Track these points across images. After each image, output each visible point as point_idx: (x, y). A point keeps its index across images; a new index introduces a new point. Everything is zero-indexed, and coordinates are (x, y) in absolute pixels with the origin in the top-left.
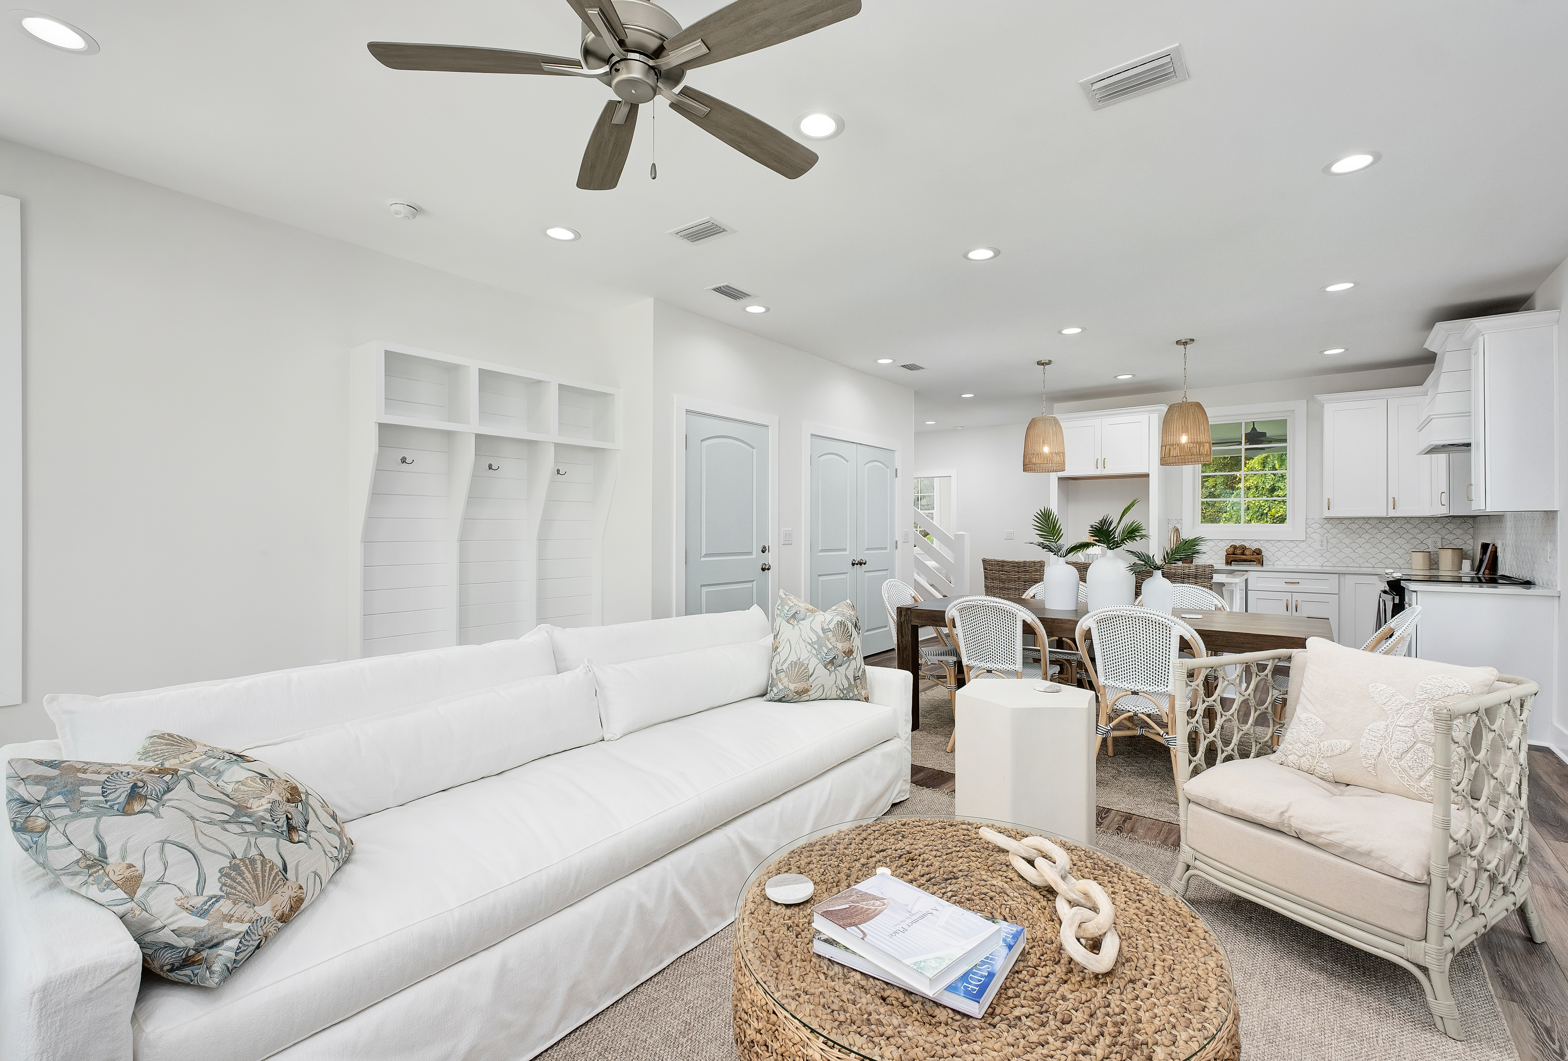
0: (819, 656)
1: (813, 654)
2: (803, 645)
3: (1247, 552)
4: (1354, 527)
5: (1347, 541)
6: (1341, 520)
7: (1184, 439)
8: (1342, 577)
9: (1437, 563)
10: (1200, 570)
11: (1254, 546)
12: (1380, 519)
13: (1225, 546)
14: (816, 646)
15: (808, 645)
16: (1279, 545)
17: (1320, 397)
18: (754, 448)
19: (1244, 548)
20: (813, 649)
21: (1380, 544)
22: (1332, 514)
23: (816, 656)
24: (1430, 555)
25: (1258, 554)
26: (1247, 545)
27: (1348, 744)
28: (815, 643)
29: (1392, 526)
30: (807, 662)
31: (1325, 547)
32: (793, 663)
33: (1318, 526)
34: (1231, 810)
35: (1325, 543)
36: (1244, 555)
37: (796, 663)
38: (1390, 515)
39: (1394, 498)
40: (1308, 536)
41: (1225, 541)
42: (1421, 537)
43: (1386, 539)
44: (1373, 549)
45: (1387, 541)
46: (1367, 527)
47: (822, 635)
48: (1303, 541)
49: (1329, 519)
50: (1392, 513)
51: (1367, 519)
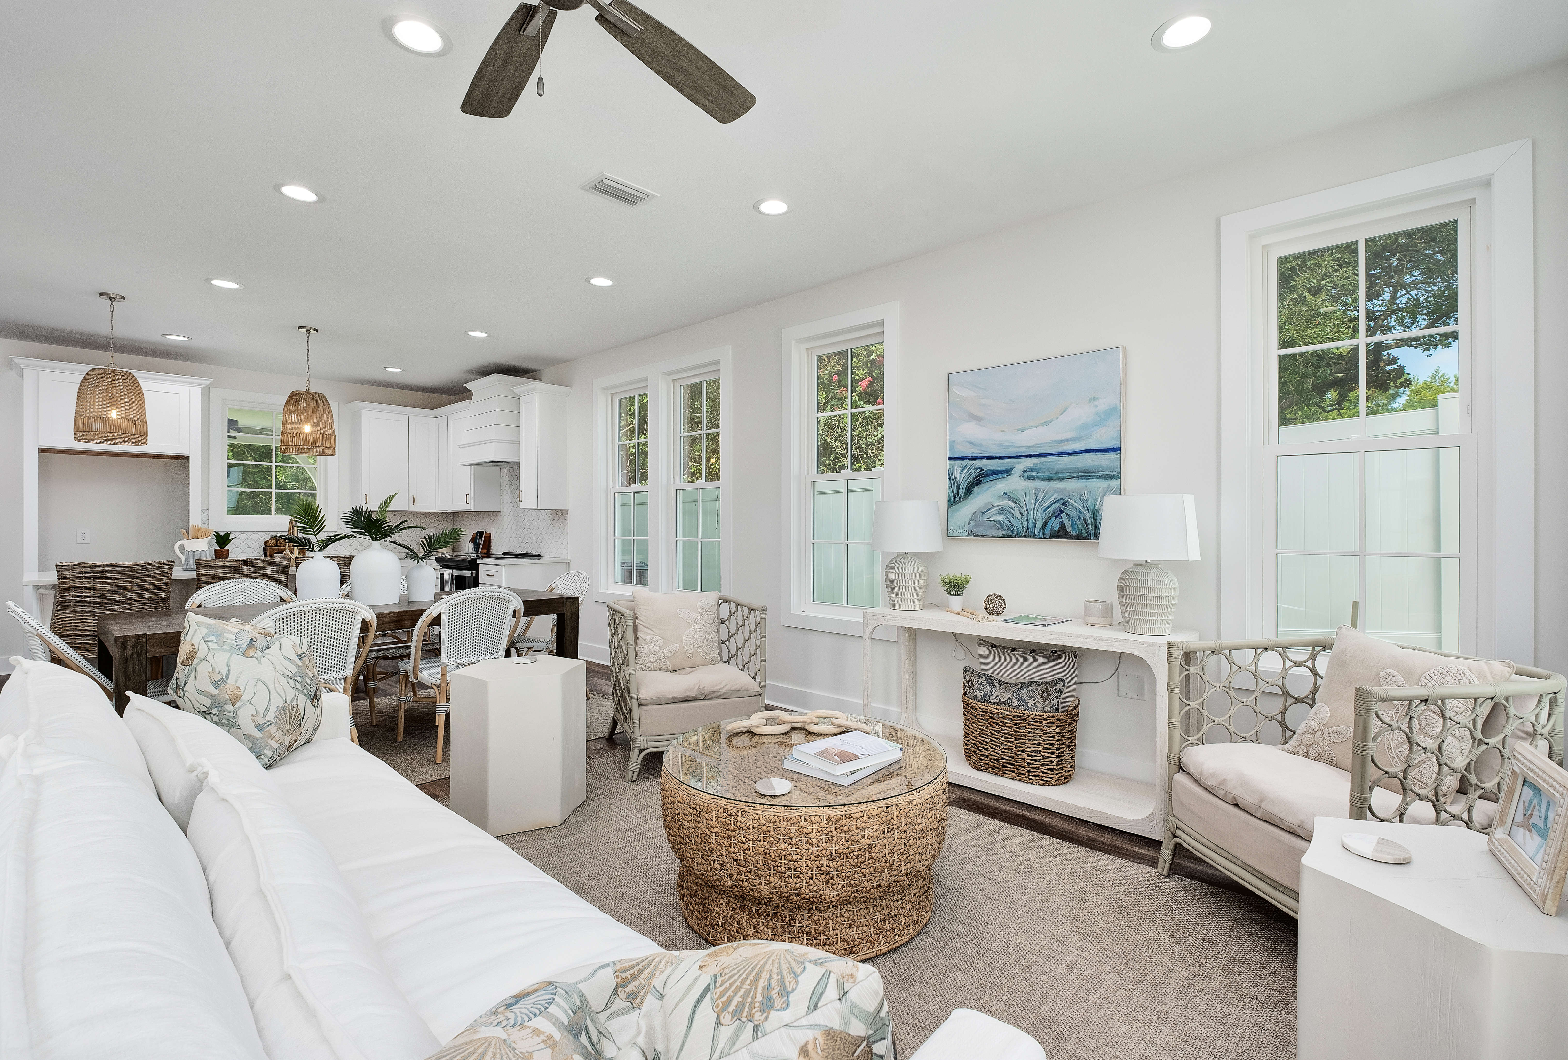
0: (305, 690)
1: (299, 690)
2: (283, 681)
7: (307, 429)
12: (404, 513)
14: (299, 679)
15: (290, 680)
17: (359, 404)
20: (297, 684)
23: (302, 692)
27: (677, 646)
28: (295, 675)
30: (295, 702)
32: (280, 708)
34: (673, 698)
37: (284, 708)
38: (411, 510)
39: (413, 496)
47: (300, 663)
50: (412, 508)
51: (395, 513)
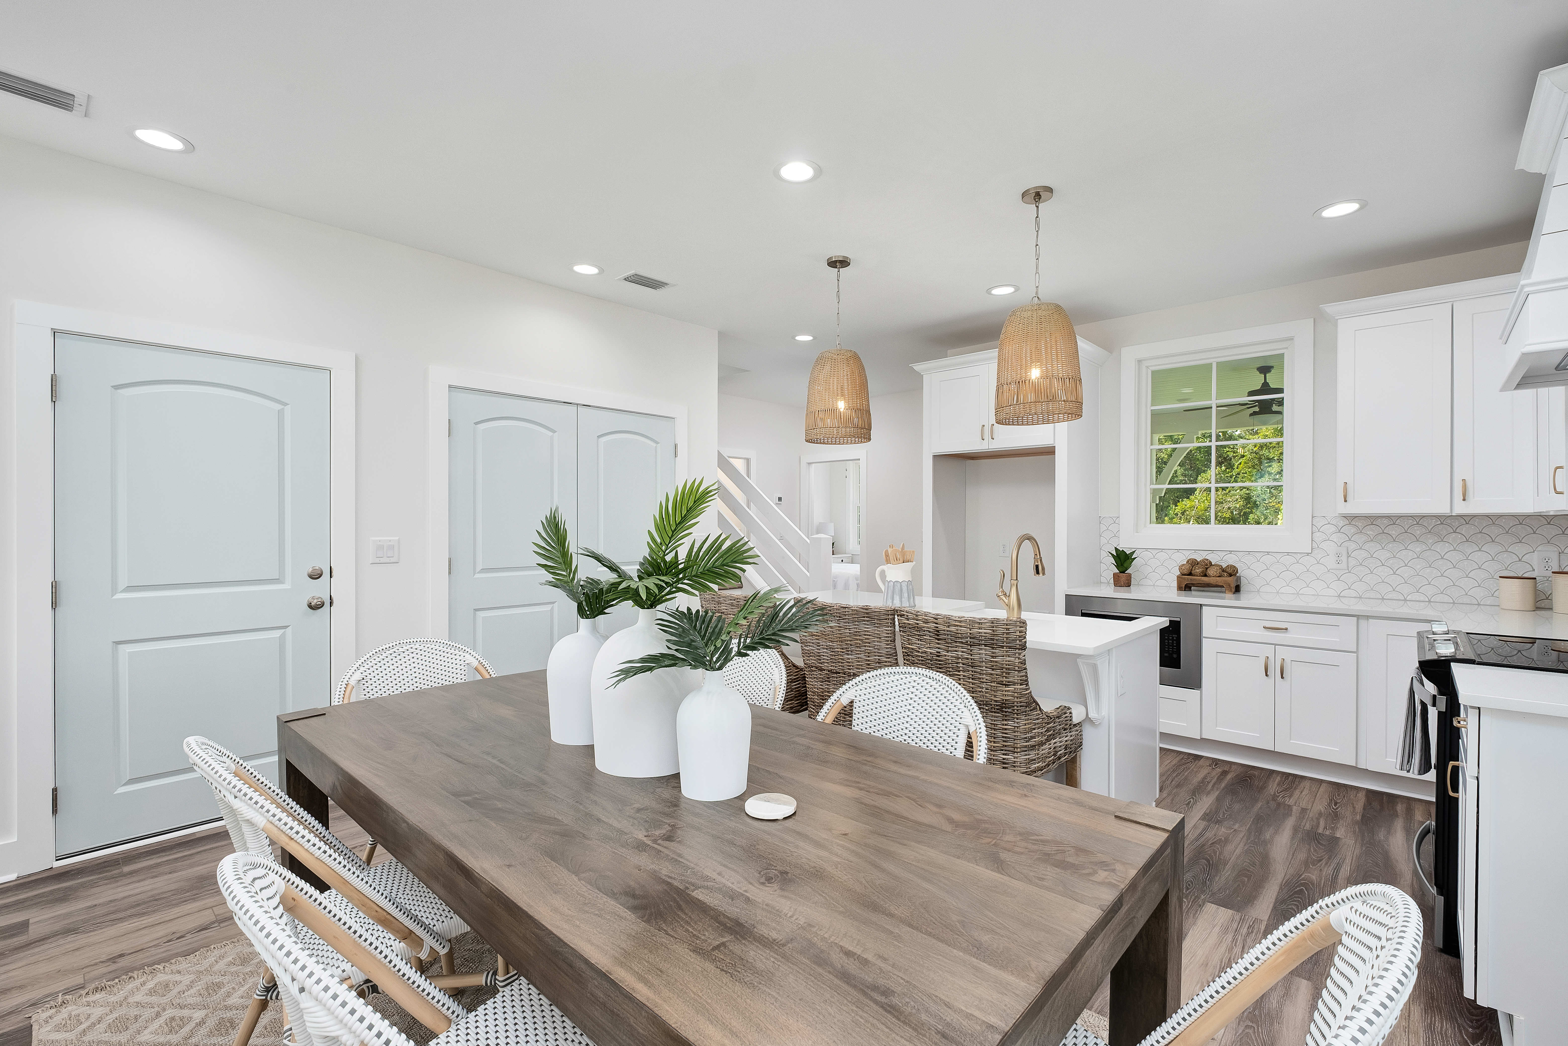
3: (1211, 572)
4: (1394, 531)
5: (1383, 555)
6: (1372, 519)
8: (1363, 623)
9: (1549, 598)
10: (1000, 630)
11: (1226, 561)
12: (1442, 519)
13: (1182, 559)
16: (1268, 559)
17: (1331, 309)
18: (285, 404)
19: (1207, 565)
21: (1441, 562)
22: (1352, 508)
24: (1536, 583)
25: (1231, 575)
26: (1214, 559)
29: (1464, 529)
31: (1344, 565)
33: (1333, 529)
35: (1344, 558)
36: (1205, 575)
38: (1459, 512)
39: (1464, 480)
40: (1315, 545)
41: (1184, 552)
42: (1520, 549)
43: (1454, 553)
44: (1428, 570)
45: (1455, 556)
46: (1418, 531)
48: (1308, 554)
49: (1351, 519)
50: (1461, 508)
51: (1418, 519)
